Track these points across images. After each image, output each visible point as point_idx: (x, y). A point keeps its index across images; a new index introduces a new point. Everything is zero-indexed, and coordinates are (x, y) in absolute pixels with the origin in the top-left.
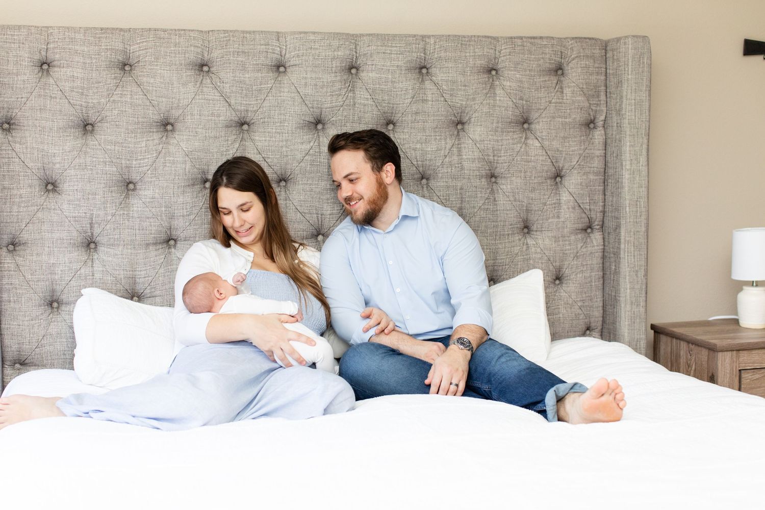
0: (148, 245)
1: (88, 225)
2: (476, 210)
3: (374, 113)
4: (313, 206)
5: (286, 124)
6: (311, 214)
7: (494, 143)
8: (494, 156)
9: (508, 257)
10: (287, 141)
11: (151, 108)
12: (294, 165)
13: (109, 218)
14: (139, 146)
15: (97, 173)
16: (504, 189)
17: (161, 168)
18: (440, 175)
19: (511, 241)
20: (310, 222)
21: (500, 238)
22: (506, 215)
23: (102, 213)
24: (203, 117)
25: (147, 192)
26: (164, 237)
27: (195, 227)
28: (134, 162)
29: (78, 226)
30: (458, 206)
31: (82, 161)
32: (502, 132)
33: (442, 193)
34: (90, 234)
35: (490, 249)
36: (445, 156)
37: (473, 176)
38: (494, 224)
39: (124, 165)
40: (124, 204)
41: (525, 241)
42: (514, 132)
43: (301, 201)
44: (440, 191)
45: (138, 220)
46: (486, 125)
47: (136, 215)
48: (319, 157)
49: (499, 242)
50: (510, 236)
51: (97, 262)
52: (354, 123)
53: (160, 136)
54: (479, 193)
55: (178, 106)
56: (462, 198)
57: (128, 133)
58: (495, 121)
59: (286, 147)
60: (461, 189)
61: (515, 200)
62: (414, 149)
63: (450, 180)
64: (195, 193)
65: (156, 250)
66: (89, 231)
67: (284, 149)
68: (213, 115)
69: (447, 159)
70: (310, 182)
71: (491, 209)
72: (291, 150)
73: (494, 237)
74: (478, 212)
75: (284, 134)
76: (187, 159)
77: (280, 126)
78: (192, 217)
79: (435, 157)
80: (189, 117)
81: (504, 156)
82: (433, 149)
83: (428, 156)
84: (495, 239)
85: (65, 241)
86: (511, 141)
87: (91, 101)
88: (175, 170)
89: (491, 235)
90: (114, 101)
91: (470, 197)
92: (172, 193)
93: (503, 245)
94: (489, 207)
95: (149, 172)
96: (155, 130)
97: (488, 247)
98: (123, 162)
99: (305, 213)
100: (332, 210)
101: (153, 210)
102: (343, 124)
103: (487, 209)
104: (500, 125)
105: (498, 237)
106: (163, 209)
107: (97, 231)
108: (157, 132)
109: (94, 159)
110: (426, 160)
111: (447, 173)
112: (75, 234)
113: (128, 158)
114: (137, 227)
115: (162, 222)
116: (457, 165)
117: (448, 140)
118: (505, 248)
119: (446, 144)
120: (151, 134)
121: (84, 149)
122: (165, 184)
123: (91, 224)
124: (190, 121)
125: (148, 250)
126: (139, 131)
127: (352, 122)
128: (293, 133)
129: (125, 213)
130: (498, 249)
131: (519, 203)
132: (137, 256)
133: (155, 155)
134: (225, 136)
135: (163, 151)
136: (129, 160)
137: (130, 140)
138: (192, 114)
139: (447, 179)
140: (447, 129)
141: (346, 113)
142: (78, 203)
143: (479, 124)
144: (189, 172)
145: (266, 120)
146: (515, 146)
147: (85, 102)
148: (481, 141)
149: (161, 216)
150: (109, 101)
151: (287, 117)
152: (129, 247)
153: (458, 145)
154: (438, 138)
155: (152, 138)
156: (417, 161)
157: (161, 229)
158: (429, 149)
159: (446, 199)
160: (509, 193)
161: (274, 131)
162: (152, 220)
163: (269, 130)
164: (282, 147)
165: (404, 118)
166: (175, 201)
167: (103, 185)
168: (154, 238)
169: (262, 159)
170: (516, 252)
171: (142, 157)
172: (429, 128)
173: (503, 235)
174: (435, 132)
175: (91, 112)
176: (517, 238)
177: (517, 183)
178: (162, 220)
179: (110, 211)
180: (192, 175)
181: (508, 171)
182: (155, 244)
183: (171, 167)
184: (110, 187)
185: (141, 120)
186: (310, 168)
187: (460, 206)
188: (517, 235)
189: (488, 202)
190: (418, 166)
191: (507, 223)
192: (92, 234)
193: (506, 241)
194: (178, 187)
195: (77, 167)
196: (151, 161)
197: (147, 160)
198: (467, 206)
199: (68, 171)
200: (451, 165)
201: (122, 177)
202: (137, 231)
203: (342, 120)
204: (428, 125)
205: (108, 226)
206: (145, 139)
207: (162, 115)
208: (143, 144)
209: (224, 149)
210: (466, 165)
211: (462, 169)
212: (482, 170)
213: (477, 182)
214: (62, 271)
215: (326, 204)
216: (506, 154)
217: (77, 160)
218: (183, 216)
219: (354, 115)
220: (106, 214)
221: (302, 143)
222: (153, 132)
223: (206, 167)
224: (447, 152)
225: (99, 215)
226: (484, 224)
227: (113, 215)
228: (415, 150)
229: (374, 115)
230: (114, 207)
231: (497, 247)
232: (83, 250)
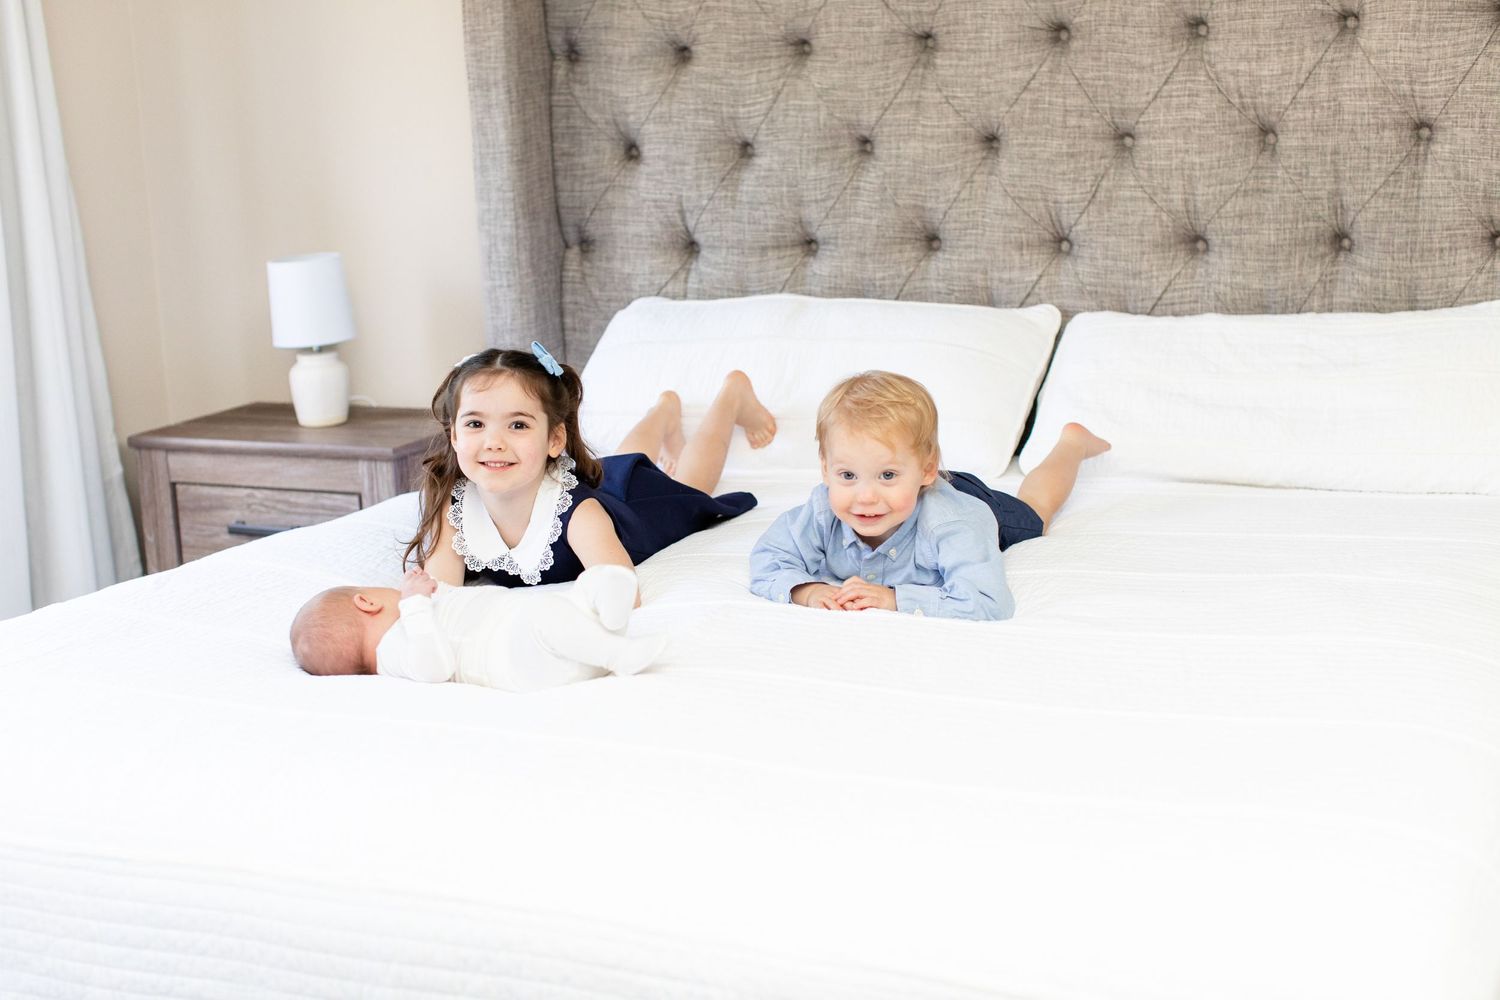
0: (764, 249)
1: (676, 214)
2: (1367, 197)
3: (1152, 4)
4: (1037, 186)
5: (986, 35)
6: (1033, 200)
7: (1411, 55)
8: (1411, 83)
9: (1441, 296)
10: (988, 65)
11: (763, 17)
12: (1002, 109)
13: (705, 202)
14: (748, 82)
15: (686, 130)
16: (1436, 153)
17: (781, 118)
18: (1291, 124)
19: (1447, 263)
20: (1032, 215)
21: (1422, 256)
22: (1434, 208)
23: (693, 194)
24: (844, 29)
25: (763, 161)
26: (791, 235)
27: (837, 220)
28: (741, 110)
29: (662, 215)
30: (1327, 187)
31: (664, 109)
32: (1429, 30)
33: (1293, 160)
34: (683, 228)
35: (1399, 279)
36: (1298, 85)
37: (1362, 125)
38: (1409, 226)
39: (725, 115)
40: (728, 179)
41: (1488, 265)
42: (1460, 29)
43: (1014, 176)
44: (1290, 157)
45: (747, 206)
46: (1394, 18)
47: (745, 199)
48: (1047, 93)
49: (1419, 264)
50: (1446, 253)
51: (693, 275)
52: (1114, 25)
53: (783, 64)
54: (1374, 161)
55: (806, 11)
56: (1336, 171)
57: (731, 61)
58: (1412, 8)
59: (988, 76)
60: (1335, 152)
61: (1457, 177)
62: (1233, 74)
63: (1311, 135)
64: (837, 161)
65: (779, 258)
66: (679, 222)
67: (983, 80)
68: (860, 23)
69: (1304, 93)
70: (1031, 140)
71: (1402, 196)
72: (996, 82)
73: (1409, 254)
74: (1373, 201)
75: (983, 54)
76: (821, 102)
77: (975, 38)
78: (830, 203)
79: (1279, 88)
80: (823, 30)
81: (1435, 82)
82: (1275, 72)
83: (1263, 86)
84: (1411, 257)
85: (644, 239)
86: (1449, 50)
87: (674, 10)
88: (803, 123)
89: (1400, 251)
90: (708, 7)
91: (1355, 169)
92: (798, 161)
93: (1430, 272)
94: (1397, 190)
95: (763, 126)
96: (774, 54)
97: (1395, 275)
98: (724, 109)
99: (1020, 198)
100: (1073, 194)
101: (769, 190)
102: (1093, 28)
103: (1393, 194)
104: (1425, 16)
105: (1417, 255)
106: (785, 189)
107: (691, 223)
108: (779, 57)
109: (683, 106)
110: (1261, 94)
111: (1305, 119)
112: (657, 227)
113: (732, 103)
114: (745, 220)
115: (784, 212)
116: (1325, 104)
117: (1308, 53)
118: (1433, 278)
119: (1303, 60)
120: (766, 61)
121: (670, 90)
122: (788, 147)
123: (682, 212)
124: (825, 35)
125: (765, 258)
126: (747, 56)
127: (1110, 25)
128: (998, 50)
129: (730, 194)
130: (1417, 279)
131: (1465, 182)
132: (747, 267)
133: (771, 97)
134: (884, 61)
135: (786, 89)
136: (733, 106)
137: (733, 72)
138: (827, 25)
139: (1304, 133)
140: (1306, 31)
141: (1097, 9)
142: (659, 177)
143: (1380, 15)
144: (825, 125)
145: (951, 28)
146: (1460, 60)
147: (668, 13)
148: (1380, 51)
149: (781, 201)
150: (700, 8)
151: (988, 21)
152: (736, 251)
153: (1332, 61)
154: (1284, 48)
155: (767, 68)
156: (1241, 96)
157: (783, 223)
158: (1265, 73)
159: (1300, 174)
160: (1445, 160)
161: (966, 47)
162: (767, 207)
163: (958, 46)
164: (979, 77)
165: (1215, 12)
166: (803, 175)
167: (694, 149)
168: (773, 237)
169: (944, 100)
170: (1458, 287)
171: (752, 101)
172: (1264, 29)
173: (1430, 250)
174: (1279, 36)
175: (678, 28)
176: (1465, 257)
177: (1464, 140)
178: (783, 207)
179: (707, 191)
180: (830, 130)
181: (1447, 113)
182: (778, 247)
183: (797, 117)
184: (706, 152)
185: (748, 37)
186: (1030, 114)
187: (1334, 187)
188: (1464, 251)
189: (1396, 181)
190: (1243, 107)
191: (1438, 225)
192: (687, 228)
193: (1437, 263)
194: (808, 151)
195: (657, 120)
196: (764, 106)
197: (758, 107)
198: (1349, 188)
199: (646, 126)
200: (1312, 103)
201: (726, 135)
202: (747, 226)
203: (1090, 21)
204: (1262, 23)
205: (703, 218)
206: (755, 70)
207: (782, 28)
208: (753, 79)
209: (881, 83)
210: (1347, 103)
211: (1338, 110)
212: (1383, 114)
213: (1372, 140)
214: (640, 286)
215: (1061, 183)
216: (1438, 79)
217: (658, 109)
218: (816, 201)
219: (1113, 11)
220: (700, 196)
221: (1016, 68)
222: (771, 57)
223: (853, 117)
224: (1303, 77)
225: (689, 197)
226: (1385, 226)
227: (711, 198)
228: (1235, 74)
229: (1153, 10)
230: (711, 186)
231: (1415, 275)
232: (675, 253)
